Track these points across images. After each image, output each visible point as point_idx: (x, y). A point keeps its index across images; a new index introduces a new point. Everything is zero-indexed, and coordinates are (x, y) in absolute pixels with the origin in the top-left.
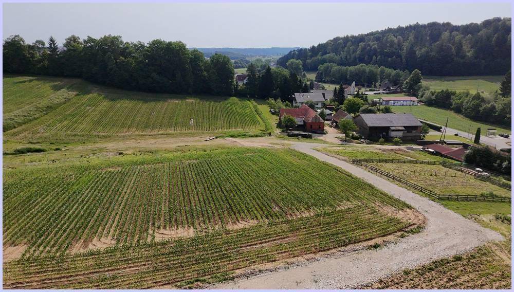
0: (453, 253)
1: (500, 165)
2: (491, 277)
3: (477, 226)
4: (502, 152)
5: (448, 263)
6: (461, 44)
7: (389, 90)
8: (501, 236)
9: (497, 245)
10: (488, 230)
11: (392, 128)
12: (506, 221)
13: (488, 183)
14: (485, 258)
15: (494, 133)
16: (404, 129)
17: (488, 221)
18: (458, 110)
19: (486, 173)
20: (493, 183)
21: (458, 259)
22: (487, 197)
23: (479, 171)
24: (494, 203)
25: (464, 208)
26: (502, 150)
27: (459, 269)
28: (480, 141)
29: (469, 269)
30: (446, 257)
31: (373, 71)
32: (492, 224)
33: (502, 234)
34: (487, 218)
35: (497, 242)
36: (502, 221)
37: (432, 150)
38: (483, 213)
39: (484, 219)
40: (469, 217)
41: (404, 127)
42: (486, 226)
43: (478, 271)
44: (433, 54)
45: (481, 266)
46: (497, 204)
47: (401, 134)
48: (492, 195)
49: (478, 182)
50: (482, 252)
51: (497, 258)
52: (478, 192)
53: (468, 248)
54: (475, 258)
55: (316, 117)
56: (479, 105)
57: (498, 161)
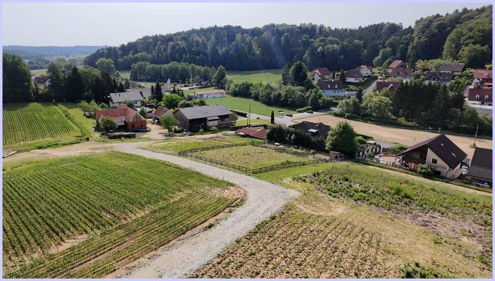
0: (269, 214)
1: (290, 138)
2: (296, 225)
3: (281, 189)
4: (290, 128)
5: (267, 223)
6: (251, 44)
7: (201, 85)
8: (298, 192)
9: (296, 200)
10: (289, 190)
11: (209, 119)
12: (299, 180)
13: (284, 153)
14: (290, 212)
15: (283, 114)
16: (218, 118)
17: (288, 183)
18: (256, 98)
19: (282, 146)
20: (287, 153)
21: (273, 218)
22: (285, 165)
23: (277, 145)
24: (290, 168)
25: (271, 176)
26: (289, 127)
27: (275, 226)
28: (275, 121)
29: (281, 224)
30: (265, 219)
31: (185, 69)
32: (291, 185)
33: (299, 190)
34: (287, 180)
35: (296, 197)
36: (297, 181)
37: (242, 134)
38: (284, 177)
39: (286, 182)
40: (276, 183)
41: (218, 116)
42: (288, 187)
43: (287, 224)
44: (231, 52)
45: (289, 219)
46: (292, 168)
47: (216, 123)
48: (288, 162)
49: (278, 154)
50: (288, 208)
51: (298, 210)
52: (279, 162)
53: (278, 208)
54: (284, 214)
55: (137, 116)
56: (269, 94)
57: (288, 135)
